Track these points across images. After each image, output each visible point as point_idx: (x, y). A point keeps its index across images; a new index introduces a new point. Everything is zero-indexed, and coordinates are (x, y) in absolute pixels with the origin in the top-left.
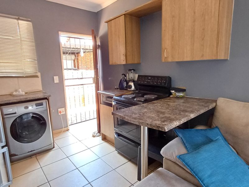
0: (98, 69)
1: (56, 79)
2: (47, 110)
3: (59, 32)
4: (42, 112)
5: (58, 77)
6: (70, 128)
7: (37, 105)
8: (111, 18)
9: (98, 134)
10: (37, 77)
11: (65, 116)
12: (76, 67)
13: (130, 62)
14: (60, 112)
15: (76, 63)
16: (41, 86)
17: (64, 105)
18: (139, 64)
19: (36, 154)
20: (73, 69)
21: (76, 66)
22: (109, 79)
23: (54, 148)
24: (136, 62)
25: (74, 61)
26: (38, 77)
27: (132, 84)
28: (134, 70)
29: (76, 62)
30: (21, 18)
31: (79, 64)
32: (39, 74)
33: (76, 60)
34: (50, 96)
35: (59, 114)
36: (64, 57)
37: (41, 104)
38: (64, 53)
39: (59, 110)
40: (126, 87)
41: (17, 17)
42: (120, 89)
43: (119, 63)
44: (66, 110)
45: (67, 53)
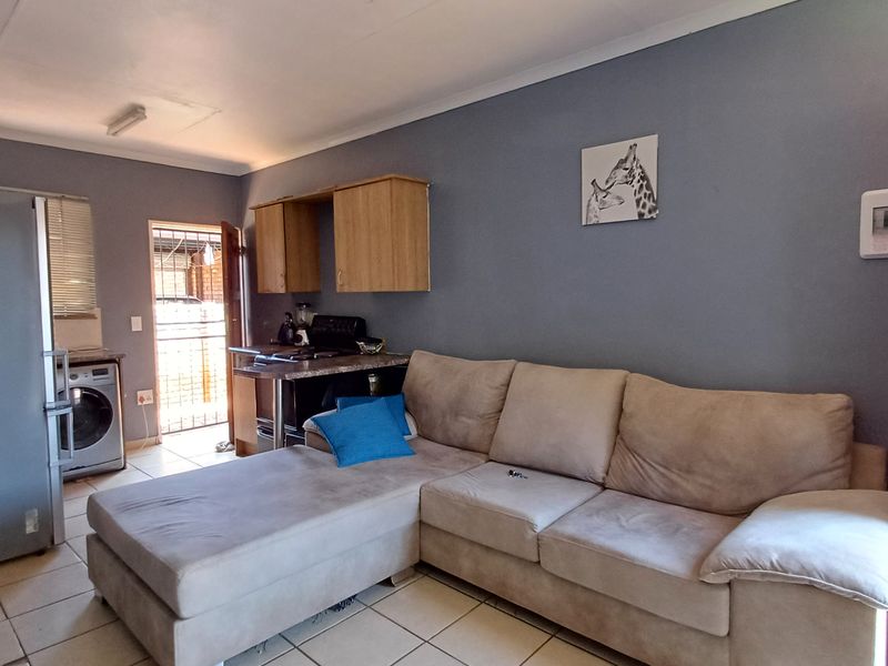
0: (239, 301)
1: (137, 324)
2: (116, 384)
3: (150, 221)
4: (106, 387)
5: (140, 318)
6: (165, 439)
7: (95, 373)
8: (262, 203)
9: (230, 446)
10: (92, 317)
11: (154, 407)
12: (195, 293)
13: (295, 289)
14: (142, 400)
15: (195, 280)
16: (100, 337)
17: (151, 384)
18: (316, 293)
19: (85, 477)
20: (184, 300)
21: (195, 288)
22: (265, 323)
23: (124, 468)
24: (309, 290)
25: (189, 273)
26: (95, 318)
27: (303, 333)
28: (308, 305)
29: (194, 276)
30: (67, 196)
31: (205, 285)
32: (97, 312)
33: (194, 272)
34: (123, 356)
35: (139, 404)
36: (156, 260)
37: (104, 372)
38: (156, 250)
39: (139, 393)
40: (292, 340)
41: (59, 195)
42: (281, 345)
43: (274, 291)
44: (155, 394)
45: (167, 250)
